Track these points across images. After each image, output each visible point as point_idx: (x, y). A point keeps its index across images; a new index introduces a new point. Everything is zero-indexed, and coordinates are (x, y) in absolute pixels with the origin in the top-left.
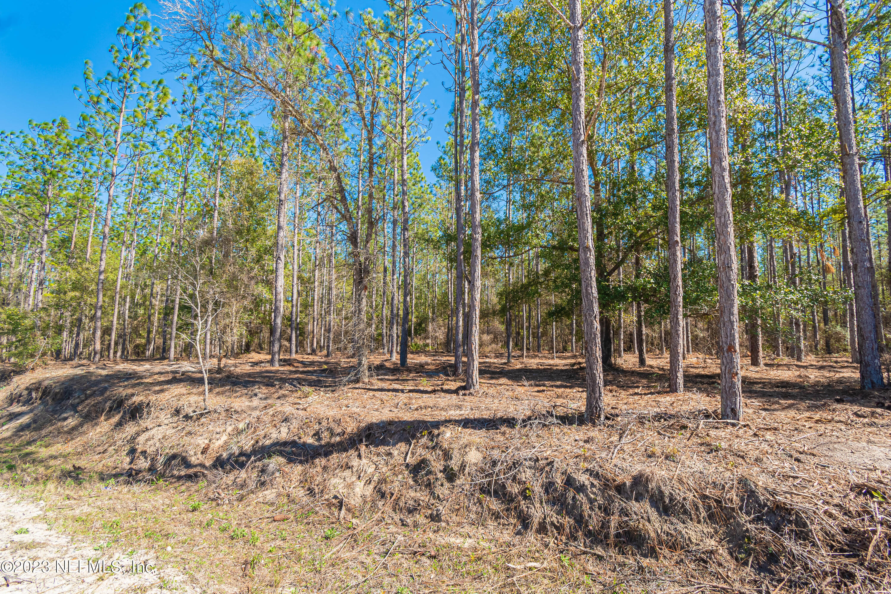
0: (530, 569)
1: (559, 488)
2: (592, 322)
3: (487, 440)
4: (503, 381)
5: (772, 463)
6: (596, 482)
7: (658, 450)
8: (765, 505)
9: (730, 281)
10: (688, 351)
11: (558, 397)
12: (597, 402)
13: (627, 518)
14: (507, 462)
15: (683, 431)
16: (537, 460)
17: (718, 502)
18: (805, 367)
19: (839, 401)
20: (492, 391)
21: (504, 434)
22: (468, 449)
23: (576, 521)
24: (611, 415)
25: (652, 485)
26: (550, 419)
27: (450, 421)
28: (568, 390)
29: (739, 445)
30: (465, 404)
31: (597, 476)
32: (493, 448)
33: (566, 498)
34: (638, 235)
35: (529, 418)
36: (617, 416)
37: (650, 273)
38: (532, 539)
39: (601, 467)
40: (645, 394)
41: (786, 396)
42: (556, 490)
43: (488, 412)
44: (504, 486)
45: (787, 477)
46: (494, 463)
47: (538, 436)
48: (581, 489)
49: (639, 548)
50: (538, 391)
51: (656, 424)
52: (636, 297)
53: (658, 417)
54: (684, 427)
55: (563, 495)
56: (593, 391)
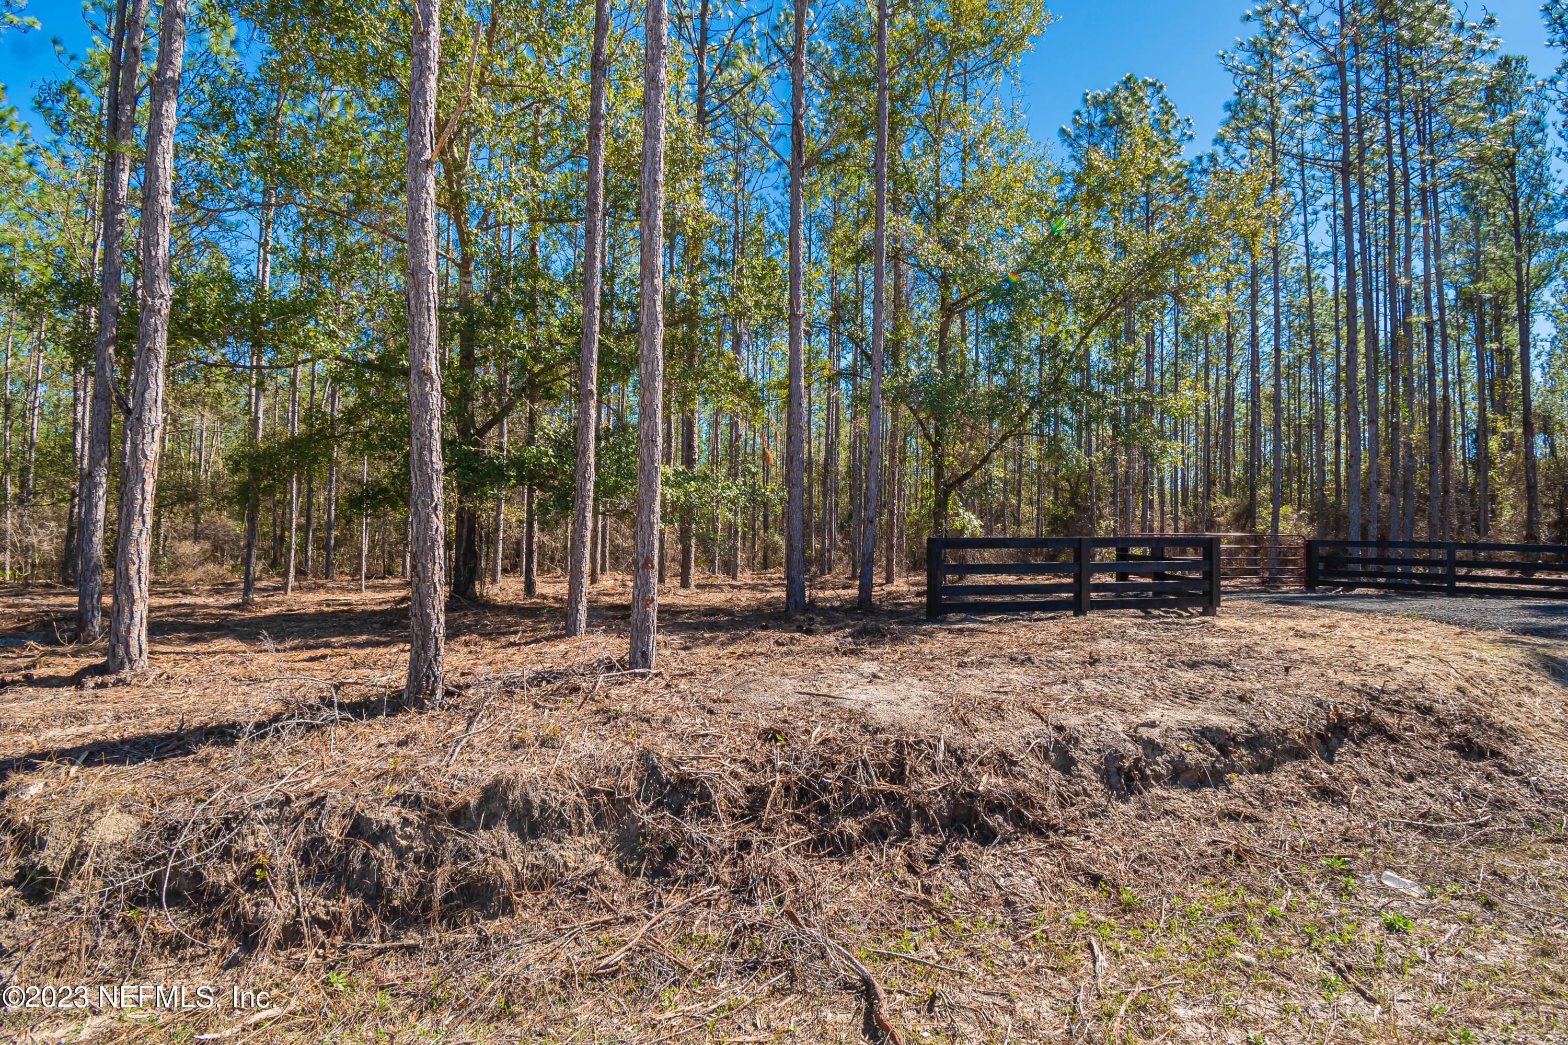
0: (257, 1026)
1: (333, 845)
2: (429, 516)
3: (155, 783)
4: (218, 645)
5: (683, 722)
6: (413, 816)
7: (530, 734)
8: (668, 782)
9: (653, 462)
10: (603, 570)
11: (356, 666)
12: (430, 667)
13: (465, 864)
14: (207, 821)
15: (573, 697)
16: (288, 801)
17: (609, 794)
18: (739, 588)
19: (764, 628)
20: (184, 670)
21: (205, 761)
22: (96, 814)
23: (368, 898)
24: (457, 687)
25: (514, 795)
26: (326, 713)
27: (45, 755)
28: (382, 650)
29: (647, 703)
30: (99, 707)
31: (416, 803)
32: (171, 799)
33: (348, 862)
34: (536, 370)
35: (277, 718)
36: (468, 686)
37: (549, 438)
38: (265, 964)
39: (425, 785)
40: (526, 644)
41: (714, 627)
42: (328, 851)
43: (168, 718)
44: (198, 876)
45: (695, 737)
46: (173, 831)
47: (294, 752)
48: (384, 834)
49: (483, 906)
50: (311, 659)
51: (533, 691)
52: (523, 478)
53: (538, 679)
54: (576, 689)
55: (343, 859)
56: (424, 647)
